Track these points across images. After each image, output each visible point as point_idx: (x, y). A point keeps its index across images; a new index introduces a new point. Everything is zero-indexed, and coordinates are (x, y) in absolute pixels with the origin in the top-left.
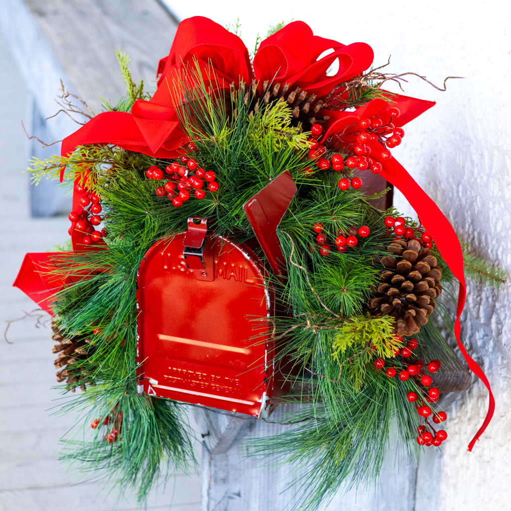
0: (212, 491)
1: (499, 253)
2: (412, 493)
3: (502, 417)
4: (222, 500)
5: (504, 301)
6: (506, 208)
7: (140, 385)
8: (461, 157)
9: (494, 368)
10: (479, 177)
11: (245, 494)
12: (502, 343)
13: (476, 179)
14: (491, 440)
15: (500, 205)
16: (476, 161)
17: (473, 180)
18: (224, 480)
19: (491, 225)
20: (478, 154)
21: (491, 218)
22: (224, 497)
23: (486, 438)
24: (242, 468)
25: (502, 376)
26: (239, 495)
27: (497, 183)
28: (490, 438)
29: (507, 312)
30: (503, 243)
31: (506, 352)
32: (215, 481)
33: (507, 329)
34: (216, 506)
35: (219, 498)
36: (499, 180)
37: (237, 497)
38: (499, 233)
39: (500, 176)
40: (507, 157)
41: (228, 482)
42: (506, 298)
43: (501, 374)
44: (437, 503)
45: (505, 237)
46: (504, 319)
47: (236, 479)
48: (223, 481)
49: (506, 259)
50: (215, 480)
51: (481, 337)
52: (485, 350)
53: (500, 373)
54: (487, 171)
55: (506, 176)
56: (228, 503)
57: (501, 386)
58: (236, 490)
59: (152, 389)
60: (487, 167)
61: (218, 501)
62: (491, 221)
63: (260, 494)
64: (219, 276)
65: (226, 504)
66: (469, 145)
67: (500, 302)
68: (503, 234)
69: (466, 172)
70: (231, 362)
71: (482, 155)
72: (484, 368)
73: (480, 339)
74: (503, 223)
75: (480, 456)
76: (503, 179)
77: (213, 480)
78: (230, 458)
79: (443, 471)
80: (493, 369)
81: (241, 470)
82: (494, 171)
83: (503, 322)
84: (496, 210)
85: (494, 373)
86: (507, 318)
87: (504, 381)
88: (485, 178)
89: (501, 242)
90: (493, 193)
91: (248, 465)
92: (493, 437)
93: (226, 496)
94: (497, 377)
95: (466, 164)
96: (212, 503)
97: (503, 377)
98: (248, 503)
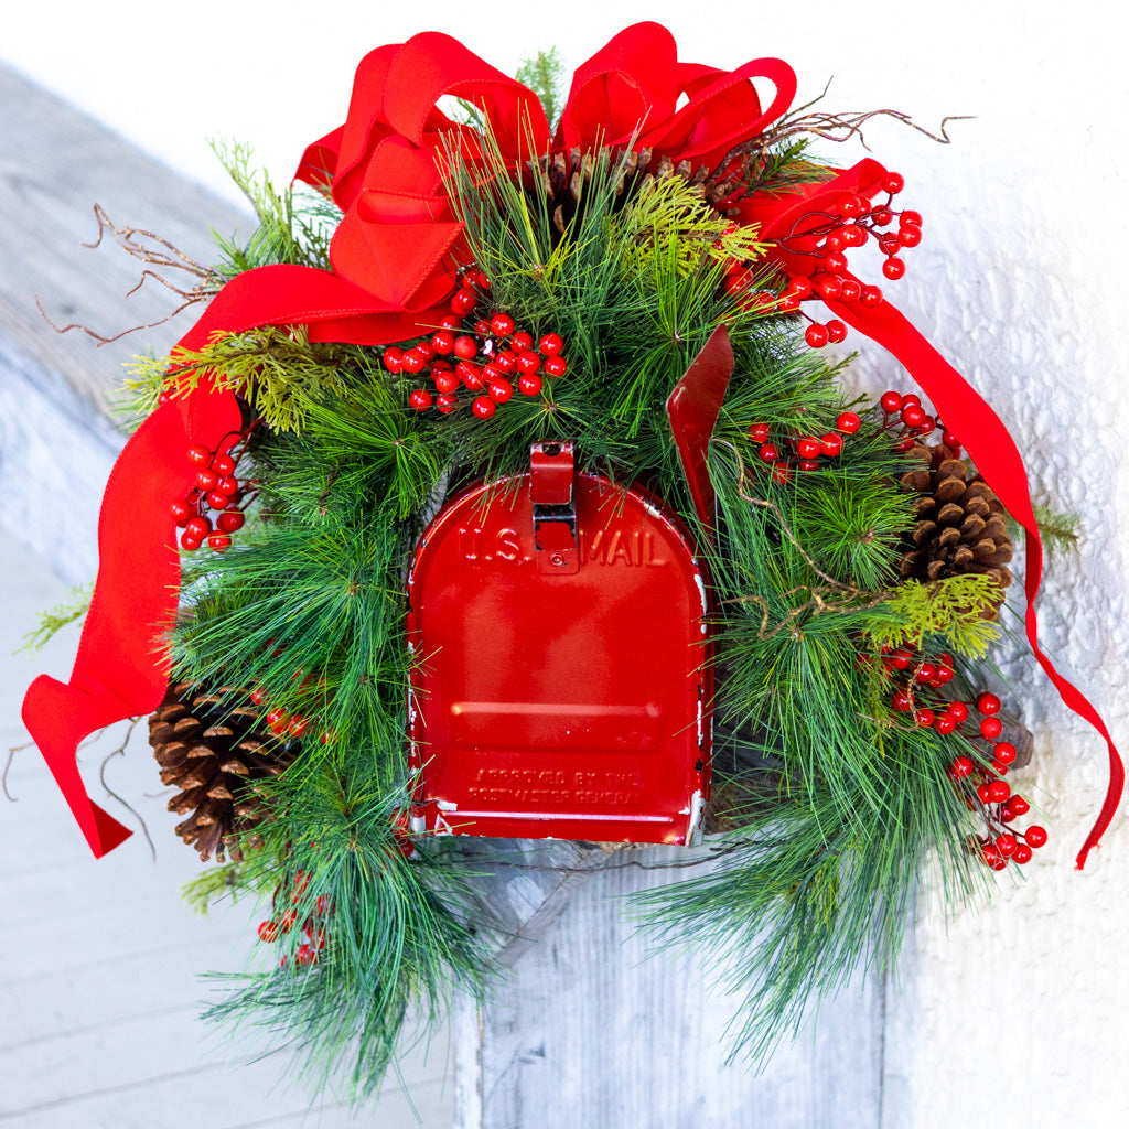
0: (487, 1053)
1: (1047, 479)
2: (879, 1003)
3: (1083, 815)
4: (509, 1068)
5: (1067, 577)
6: (1057, 383)
7: (420, 816)
8: (920, 293)
9: (1050, 718)
10: (977, 328)
11: (553, 1050)
12: (1070, 665)
13: (969, 333)
14: (1056, 867)
15: (1041, 380)
16: (964, 298)
17: (957, 337)
18: (512, 1026)
19: (1020, 425)
20: (969, 281)
21: (1017, 409)
22: (512, 1062)
23: (1043, 865)
24: (546, 994)
25: (1074, 731)
26: (541, 1053)
27: (1028, 337)
28: (1053, 863)
29: (1078, 598)
30: (1055, 457)
31: (1083, 682)
32: (494, 1030)
33: (1079, 633)
34: (496, 1084)
35: (502, 1066)
36: (1034, 329)
37: (538, 1059)
38: (1044, 436)
39: (1035, 322)
40: (1051, 279)
41: (518, 1028)
42: (1073, 570)
43: (1072, 728)
44: (910, 1022)
45: (1060, 443)
46: (1069, 614)
47: (534, 1021)
48: (508, 1028)
49: (1067, 488)
50: (492, 1026)
51: (1008, 657)
52: (1024, 683)
53: (1069, 725)
54: (999, 315)
55: (1054, 320)
56: (520, 1074)
57: (1076, 751)
58: (535, 1044)
59: (443, 821)
60: (997, 305)
61: (500, 1073)
62: (1018, 416)
63: (583, 1047)
64: (589, 561)
65: (516, 1076)
66: (942, 267)
67: (1057, 581)
68: (1054, 439)
69: (939, 323)
70: (619, 739)
71: (979, 283)
72: (1024, 721)
73: (1006, 662)
74: (1052, 416)
75: (1028, 906)
76: (1044, 325)
77: (488, 1028)
78: (521, 977)
79: (924, 952)
80: (1048, 720)
81: (543, 998)
82: (1017, 312)
83: (1070, 621)
84: (1030, 390)
85: (1053, 728)
86: (1080, 611)
87: (1082, 741)
88: (993, 330)
89: (1051, 455)
90: (1019, 357)
91: (557, 988)
92: (1058, 861)
93: (517, 1058)
94: (1062, 736)
95: (938, 306)
96: (490, 1078)
97: (1077, 734)
98: (560, 1068)
